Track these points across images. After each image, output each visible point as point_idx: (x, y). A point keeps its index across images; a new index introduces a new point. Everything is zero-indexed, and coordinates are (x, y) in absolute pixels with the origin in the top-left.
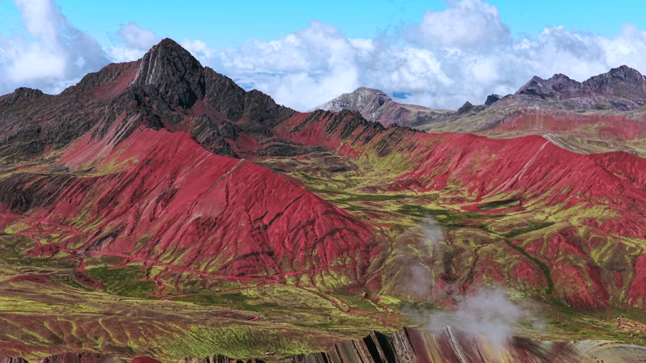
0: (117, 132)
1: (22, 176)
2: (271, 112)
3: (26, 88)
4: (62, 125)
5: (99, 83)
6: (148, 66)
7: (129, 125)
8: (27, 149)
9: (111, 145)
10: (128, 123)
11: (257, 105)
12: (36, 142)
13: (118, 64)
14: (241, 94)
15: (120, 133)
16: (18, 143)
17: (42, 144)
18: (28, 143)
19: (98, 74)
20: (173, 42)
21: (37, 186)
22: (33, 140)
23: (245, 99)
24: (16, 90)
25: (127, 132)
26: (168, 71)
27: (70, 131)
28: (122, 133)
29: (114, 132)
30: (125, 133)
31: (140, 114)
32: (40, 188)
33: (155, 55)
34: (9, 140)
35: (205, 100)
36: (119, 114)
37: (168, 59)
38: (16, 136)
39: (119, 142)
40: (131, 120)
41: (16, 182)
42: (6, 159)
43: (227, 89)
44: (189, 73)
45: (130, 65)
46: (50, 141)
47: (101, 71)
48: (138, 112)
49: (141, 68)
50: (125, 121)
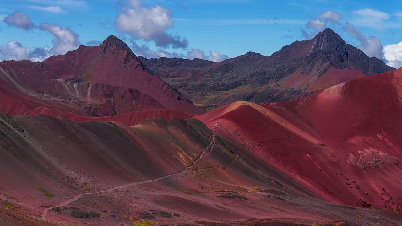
0: (319, 70)
1: (272, 90)
2: (383, 69)
3: (252, 52)
4: (277, 70)
5: (291, 51)
6: (319, 42)
7: (325, 67)
8: (260, 81)
9: (316, 77)
10: (324, 66)
11: (376, 65)
12: (264, 78)
13: (300, 41)
14: (367, 59)
15: (320, 71)
16: (255, 78)
17: (268, 79)
18: (260, 78)
19: (290, 46)
20: (331, 30)
21: (281, 95)
22: (263, 77)
23: (370, 62)
24: (247, 53)
25: (324, 70)
26: (330, 45)
27: (281, 73)
28: (321, 71)
29: (317, 70)
30: (323, 70)
31: (330, 61)
32: (282, 96)
33: (322, 36)
34: (251, 76)
35: (349, 61)
36: (318, 62)
37: (330, 39)
38: (254, 75)
39: (320, 75)
40: (326, 64)
41: (269, 93)
42: (251, 85)
43: (361, 56)
44: (340, 47)
45: (307, 42)
46: (272, 78)
47: (291, 45)
48: (328, 61)
49: (315, 43)
50: (322, 65)
